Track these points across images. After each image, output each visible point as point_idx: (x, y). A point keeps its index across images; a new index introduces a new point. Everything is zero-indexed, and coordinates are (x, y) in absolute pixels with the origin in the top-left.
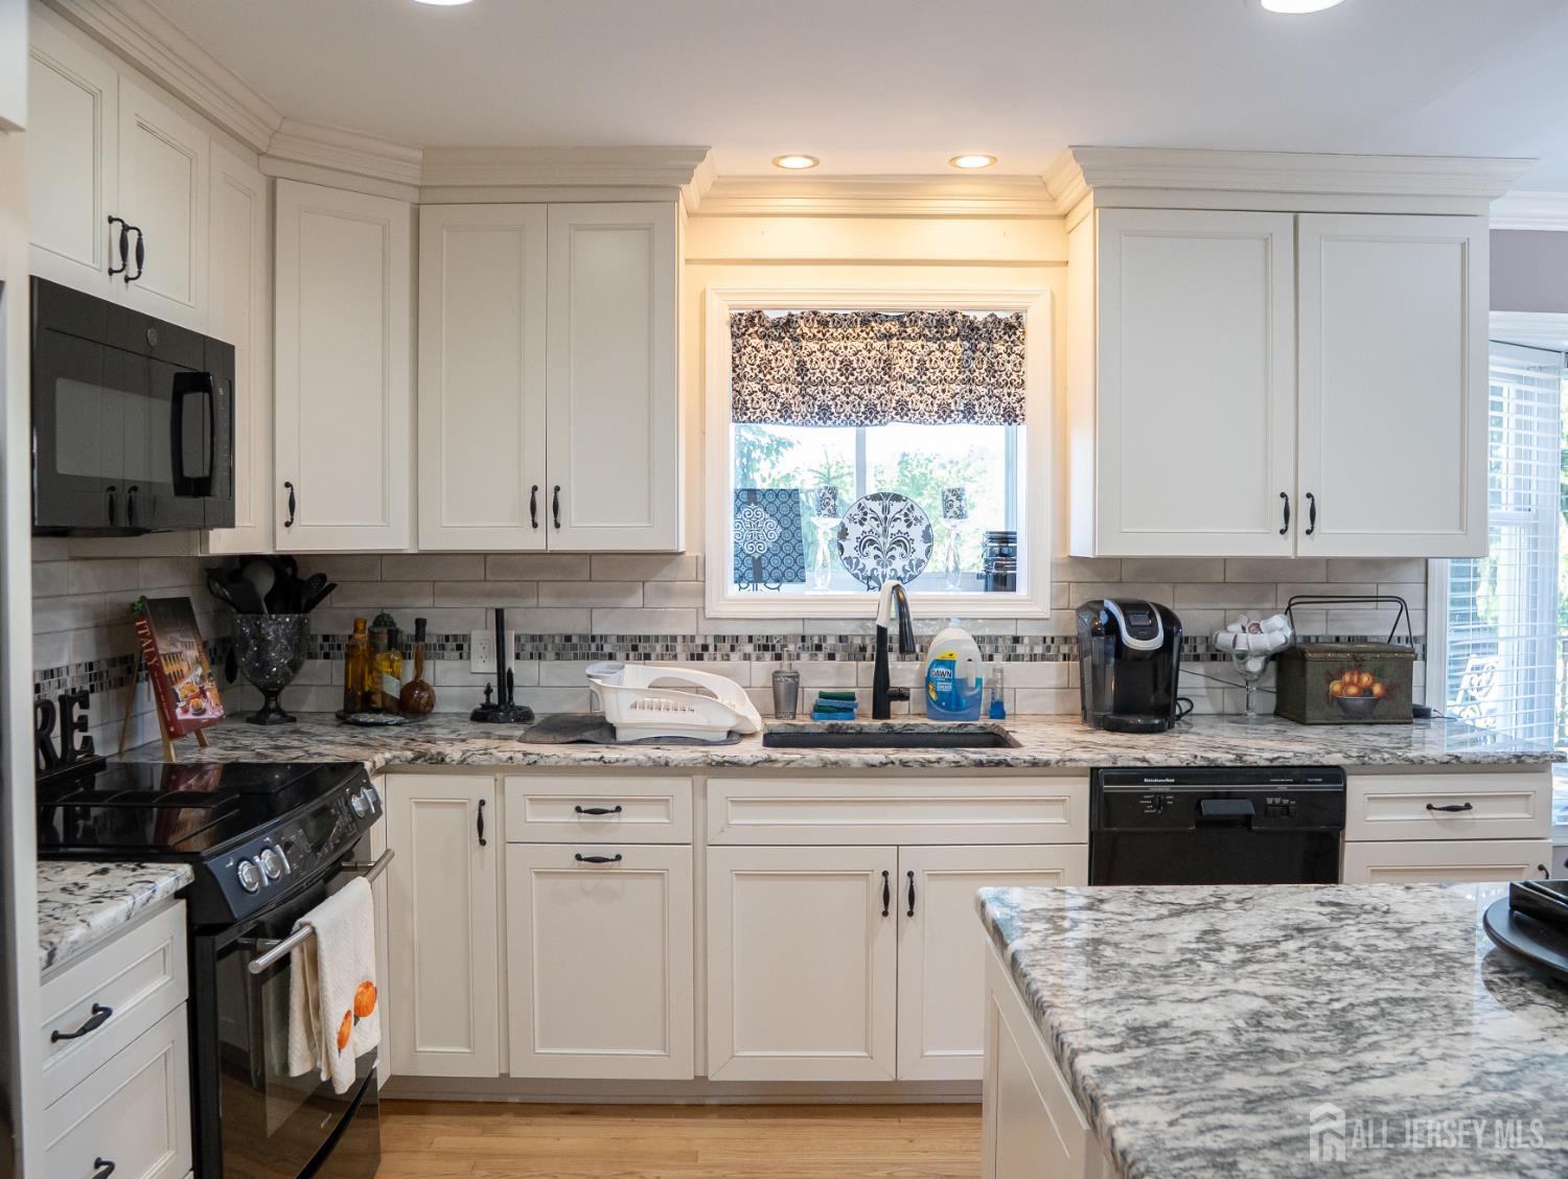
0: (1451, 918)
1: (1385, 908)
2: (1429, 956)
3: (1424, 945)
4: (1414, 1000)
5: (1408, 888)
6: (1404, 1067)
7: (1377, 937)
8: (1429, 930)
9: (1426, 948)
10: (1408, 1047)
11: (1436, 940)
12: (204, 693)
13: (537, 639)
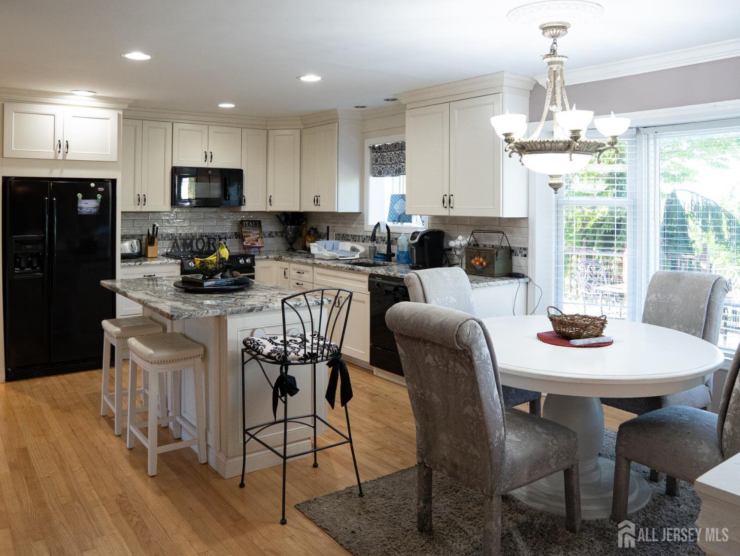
12: (257, 241)
13: (339, 234)
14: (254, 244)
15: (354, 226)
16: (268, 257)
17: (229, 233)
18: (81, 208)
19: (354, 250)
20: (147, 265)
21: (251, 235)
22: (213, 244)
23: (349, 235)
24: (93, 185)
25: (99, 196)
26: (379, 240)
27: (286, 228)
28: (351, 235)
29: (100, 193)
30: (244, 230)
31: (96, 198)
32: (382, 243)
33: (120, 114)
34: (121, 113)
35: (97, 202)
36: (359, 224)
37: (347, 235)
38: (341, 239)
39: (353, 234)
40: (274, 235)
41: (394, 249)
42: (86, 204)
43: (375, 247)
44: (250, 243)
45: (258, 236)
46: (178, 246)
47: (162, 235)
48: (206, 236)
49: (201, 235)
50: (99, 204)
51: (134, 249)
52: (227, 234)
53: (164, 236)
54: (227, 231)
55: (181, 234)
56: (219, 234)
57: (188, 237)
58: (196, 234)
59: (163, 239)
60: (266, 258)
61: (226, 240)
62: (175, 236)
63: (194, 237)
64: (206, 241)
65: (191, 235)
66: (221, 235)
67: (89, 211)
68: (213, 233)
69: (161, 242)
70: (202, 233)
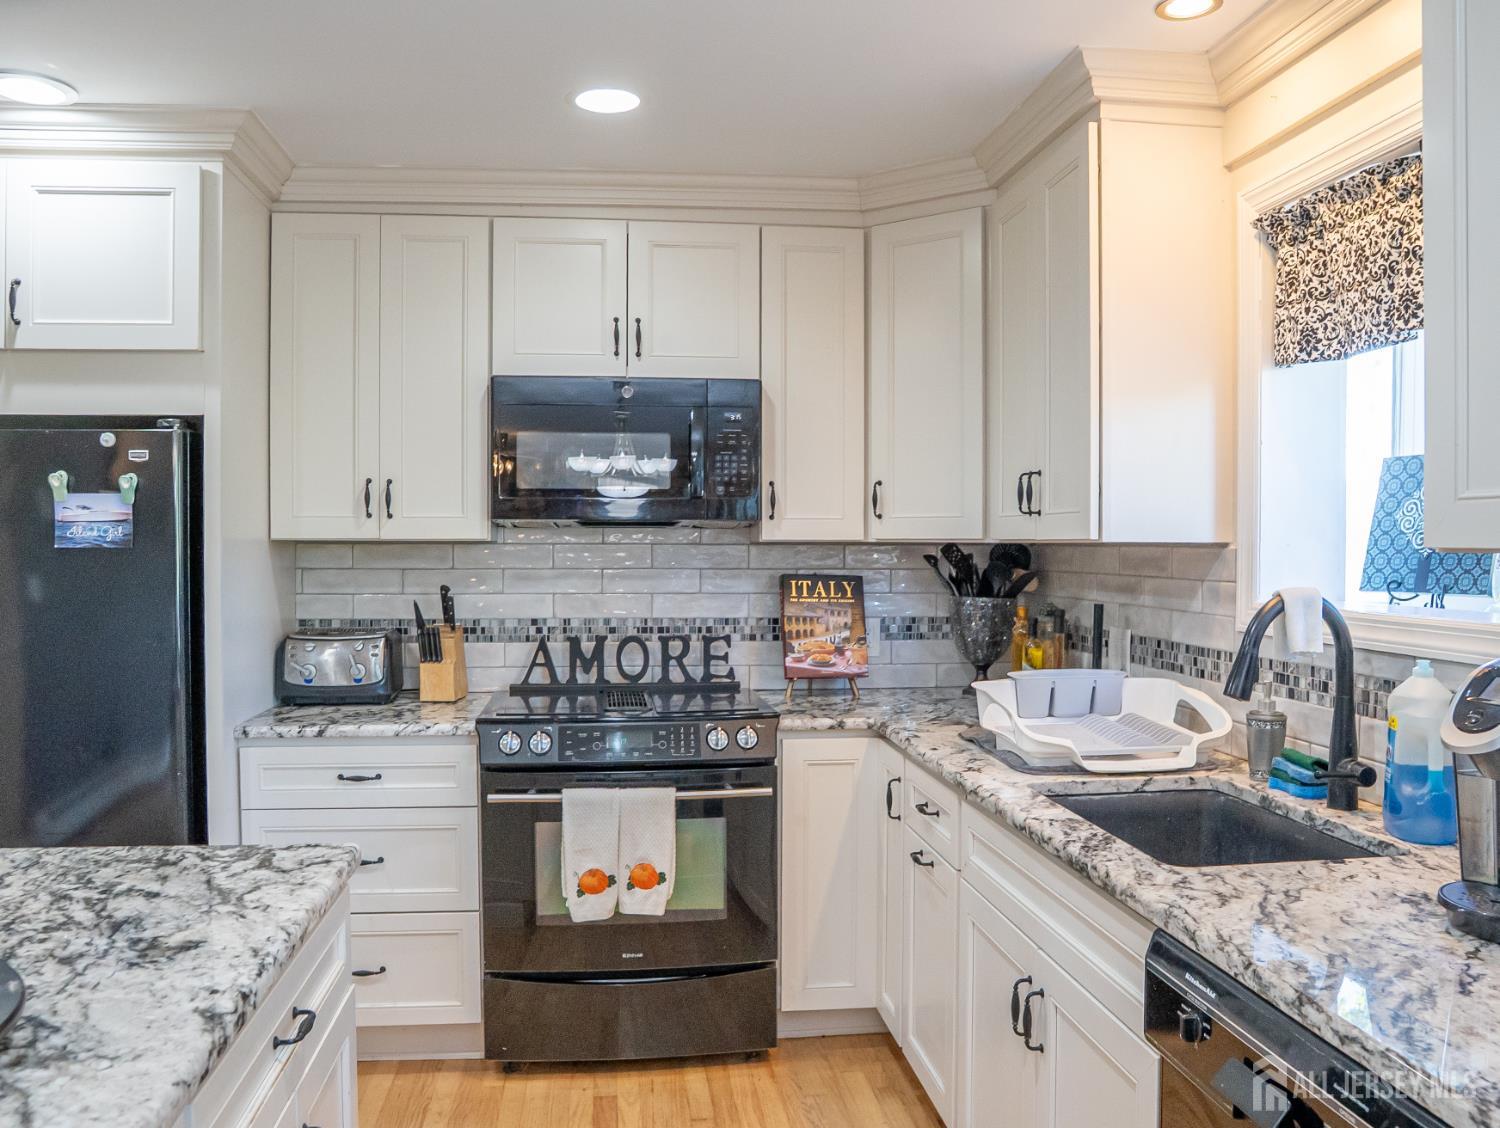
12: (840, 651)
13: (1143, 640)
14: (827, 664)
15: (1197, 605)
16: (841, 725)
17: (746, 619)
18: (67, 526)
19: (1189, 717)
20: (345, 738)
21: (819, 628)
22: (679, 659)
23: (1178, 645)
24: (108, 439)
25: (128, 482)
26: (1303, 683)
27: (959, 604)
28: (1188, 647)
29: (135, 467)
30: (790, 611)
31: (117, 489)
32: (1314, 696)
33: (212, 175)
34: (216, 167)
35: (124, 503)
36: (1215, 595)
37: (1172, 645)
38: (1149, 661)
39: (1195, 642)
40: (924, 628)
41: (1372, 747)
42: (84, 508)
43: (1282, 720)
44: (809, 660)
45: (846, 634)
46: (548, 664)
47: (502, 622)
48: (651, 629)
49: (638, 625)
50: (131, 512)
51: (363, 672)
52: (742, 624)
53: (510, 625)
54: (741, 614)
55: (569, 620)
56: (710, 623)
57: (590, 632)
58: (624, 620)
59: (505, 636)
60: (832, 728)
61: (729, 646)
62: (549, 628)
63: (614, 632)
64: (654, 645)
65: (605, 624)
66: (719, 626)
67: (95, 533)
68: (686, 620)
69: (497, 646)
70: (646, 620)
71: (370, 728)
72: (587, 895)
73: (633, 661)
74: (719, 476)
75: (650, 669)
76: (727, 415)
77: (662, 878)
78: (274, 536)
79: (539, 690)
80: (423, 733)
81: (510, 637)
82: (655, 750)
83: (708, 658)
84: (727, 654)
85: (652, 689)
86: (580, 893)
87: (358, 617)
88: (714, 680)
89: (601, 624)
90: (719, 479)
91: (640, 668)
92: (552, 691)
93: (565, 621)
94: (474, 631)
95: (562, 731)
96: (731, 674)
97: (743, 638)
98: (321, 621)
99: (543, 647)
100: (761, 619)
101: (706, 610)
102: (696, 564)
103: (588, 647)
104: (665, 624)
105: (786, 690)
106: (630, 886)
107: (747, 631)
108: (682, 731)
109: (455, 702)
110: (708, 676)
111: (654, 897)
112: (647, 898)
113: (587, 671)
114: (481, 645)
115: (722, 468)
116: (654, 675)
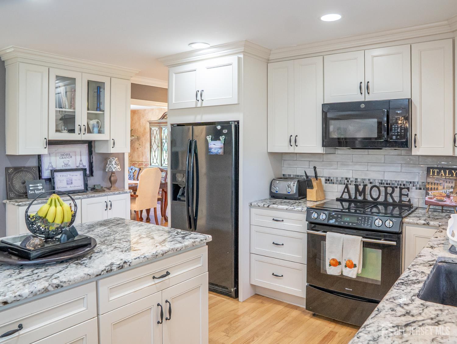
0: (106, 254)
1: (123, 252)
2: (107, 244)
3: (109, 246)
4: (106, 237)
5: (122, 260)
6: (103, 229)
7: (120, 245)
8: (110, 249)
9: (109, 245)
10: (104, 231)
11: (107, 248)
12: (448, 196)
14: (442, 201)
16: (428, 224)
18: (211, 148)
20: (274, 209)
21: (440, 187)
22: (391, 194)
24: (219, 127)
25: (222, 138)
29: (224, 134)
30: (429, 180)
33: (240, 58)
34: (241, 56)
35: (222, 143)
42: (214, 144)
44: (435, 199)
45: (452, 190)
46: (348, 192)
47: (337, 178)
48: (384, 183)
49: (379, 181)
50: (223, 145)
51: (290, 190)
52: (416, 183)
53: (339, 179)
54: (416, 180)
55: (357, 179)
56: (405, 183)
57: (364, 183)
58: (375, 180)
59: (338, 183)
60: (424, 224)
61: (409, 191)
62: (351, 181)
63: (371, 184)
64: (383, 189)
65: (368, 180)
66: (408, 184)
67: (216, 151)
68: (396, 181)
69: (335, 185)
70: (382, 180)
71: (280, 207)
72: (332, 266)
73: (375, 194)
74: (394, 133)
75: (381, 196)
76: (397, 111)
77: (355, 266)
78: (269, 151)
79: (345, 200)
80: (293, 210)
81: (339, 183)
82: (357, 223)
83: (401, 195)
84: (408, 194)
85: (381, 204)
86: (330, 265)
87: (298, 174)
88: (403, 202)
89: (367, 180)
90: (393, 134)
91: (378, 196)
92: (350, 201)
93: (356, 179)
94: (329, 180)
95: (330, 214)
96: (409, 201)
97: (416, 189)
98: (288, 175)
99: (347, 187)
100: (423, 182)
101: (403, 178)
102: (399, 162)
103: (361, 188)
104: (389, 182)
105: (427, 208)
106: (346, 266)
107: (418, 186)
108: (367, 218)
109: (316, 201)
110: (401, 201)
111: (352, 272)
112: (350, 271)
113: (360, 195)
114: (331, 185)
115: (395, 130)
116: (382, 199)
